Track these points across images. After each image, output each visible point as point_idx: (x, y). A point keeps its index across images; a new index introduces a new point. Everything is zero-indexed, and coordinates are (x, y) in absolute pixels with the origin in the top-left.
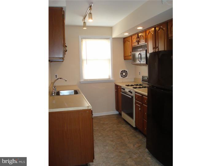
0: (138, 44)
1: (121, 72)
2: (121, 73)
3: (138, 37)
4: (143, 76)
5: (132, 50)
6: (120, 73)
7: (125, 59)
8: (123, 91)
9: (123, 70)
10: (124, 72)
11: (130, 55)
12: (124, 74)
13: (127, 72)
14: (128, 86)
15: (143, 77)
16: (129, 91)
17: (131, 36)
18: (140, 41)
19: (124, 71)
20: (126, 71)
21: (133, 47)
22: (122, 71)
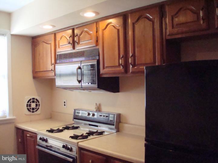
0: (74, 48)
1: (28, 102)
2: (27, 105)
3: (73, 35)
4: (75, 110)
5: (56, 60)
6: (26, 103)
7: (34, 77)
8: (44, 143)
9: (32, 97)
10: (33, 102)
11: (52, 70)
12: (33, 105)
13: (39, 102)
14: (51, 131)
15: (77, 111)
16: (64, 147)
17: (55, 34)
18: (78, 43)
19: (33, 100)
20: (36, 100)
21: (58, 54)
22: (30, 100)
